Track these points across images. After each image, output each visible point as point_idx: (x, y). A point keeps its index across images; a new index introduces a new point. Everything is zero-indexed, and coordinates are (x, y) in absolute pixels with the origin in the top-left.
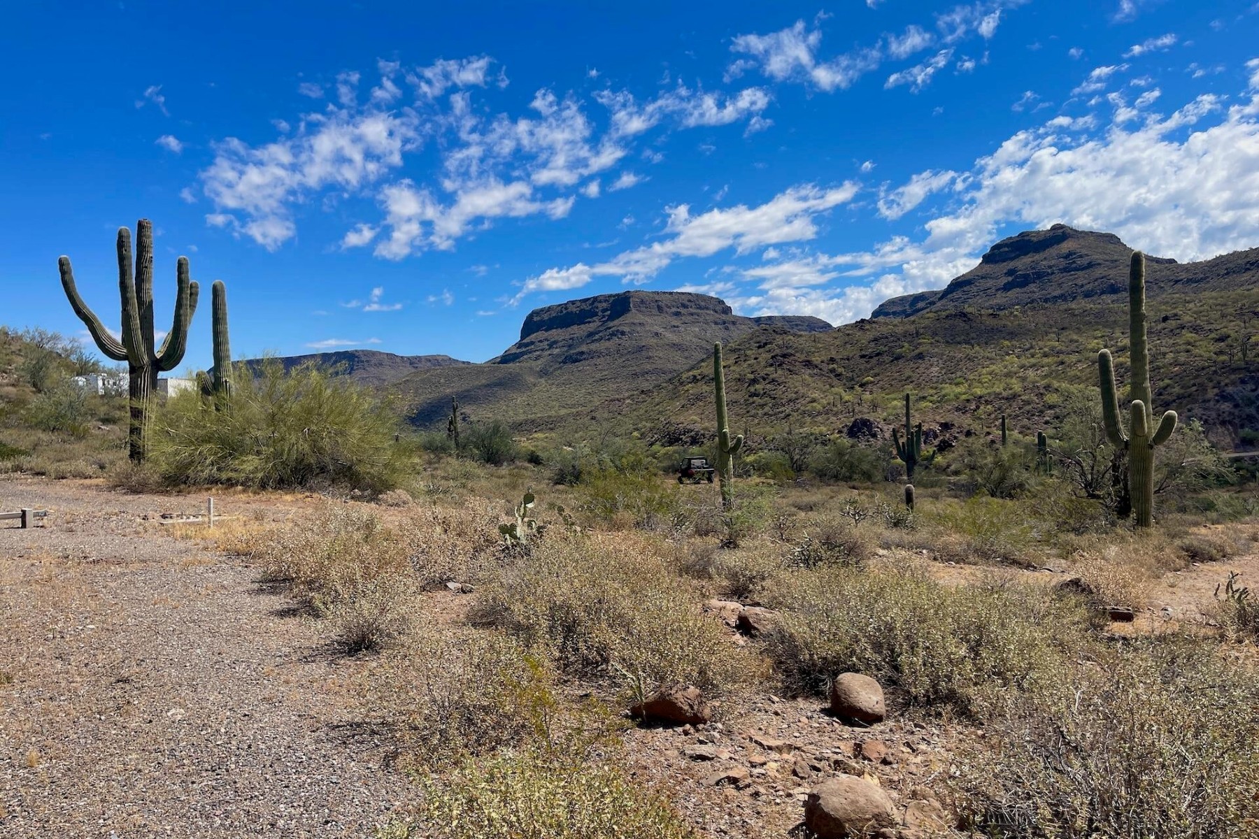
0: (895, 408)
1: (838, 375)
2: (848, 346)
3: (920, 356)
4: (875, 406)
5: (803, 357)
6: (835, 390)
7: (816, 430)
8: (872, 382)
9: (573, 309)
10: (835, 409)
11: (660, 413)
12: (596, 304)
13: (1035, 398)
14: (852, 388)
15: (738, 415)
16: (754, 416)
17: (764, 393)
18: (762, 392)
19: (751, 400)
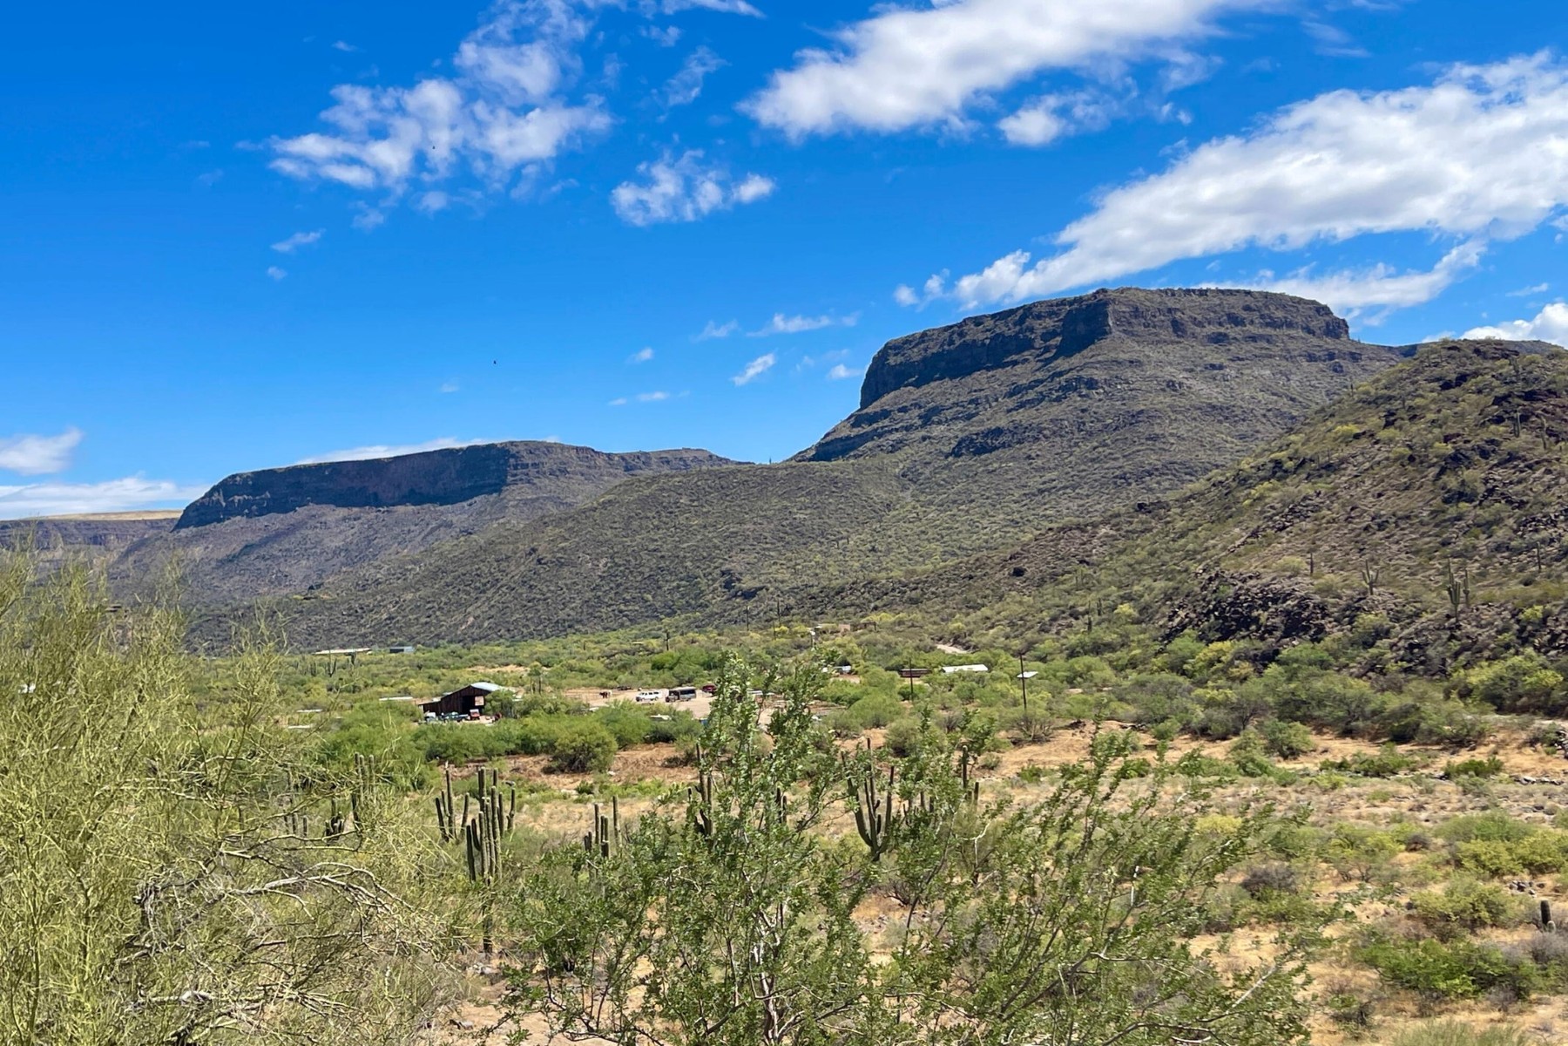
9: (976, 335)
11: (1190, 555)
12: (1028, 322)
15: (1416, 553)
16: (1466, 554)
17: (1491, 491)
18: (1481, 489)
19: (1452, 511)
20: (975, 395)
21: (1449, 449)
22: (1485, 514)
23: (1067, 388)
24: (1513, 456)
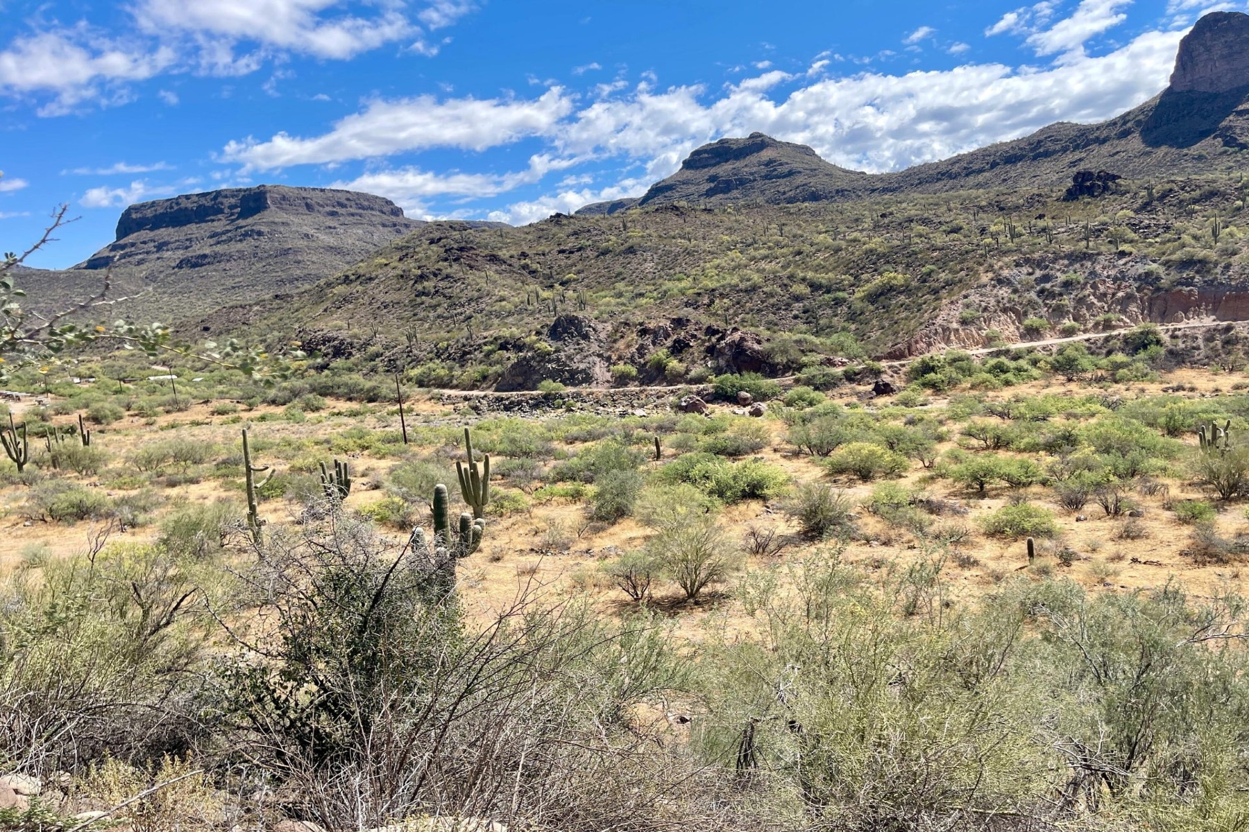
0: (608, 304)
1: (533, 273)
2: (543, 241)
3: (631, 250)
4: (582, 304)
5: (487, 252)
6: (532, 287)
7: (505, 333)
8: (574, 280)
10: (530, 308)
13: (779, 290)
14: (552, 286)
15: (402, 319)
16: (424, 320)
17: (437, 292)
18: (433, 291)
19: (419, 300)
20: (189, 237)
21: (419, 272)
22: (434, 302)
23: (246, 235)
24: (448, 276)
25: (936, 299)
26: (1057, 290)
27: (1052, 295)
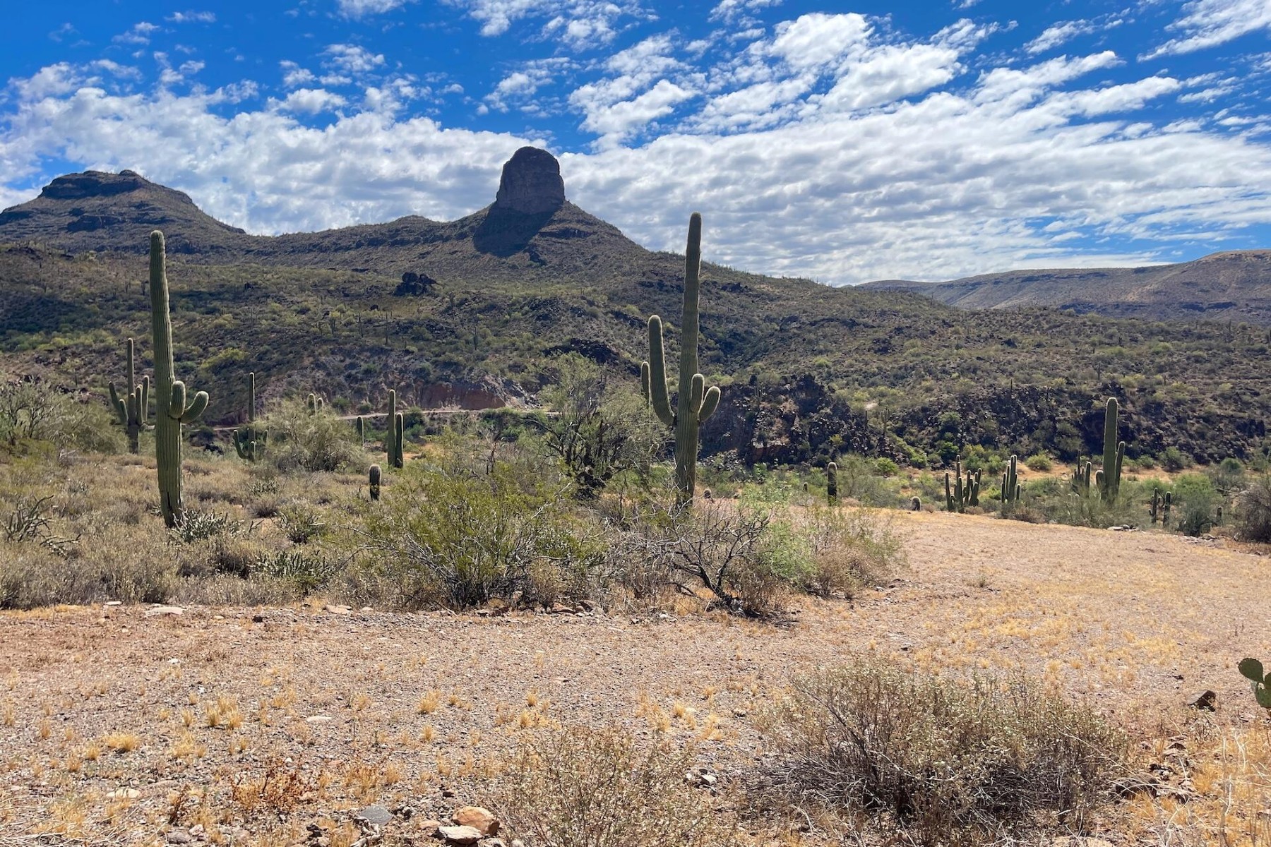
25: (267, 376)
26: (360, 376)
27: (356, 380)
